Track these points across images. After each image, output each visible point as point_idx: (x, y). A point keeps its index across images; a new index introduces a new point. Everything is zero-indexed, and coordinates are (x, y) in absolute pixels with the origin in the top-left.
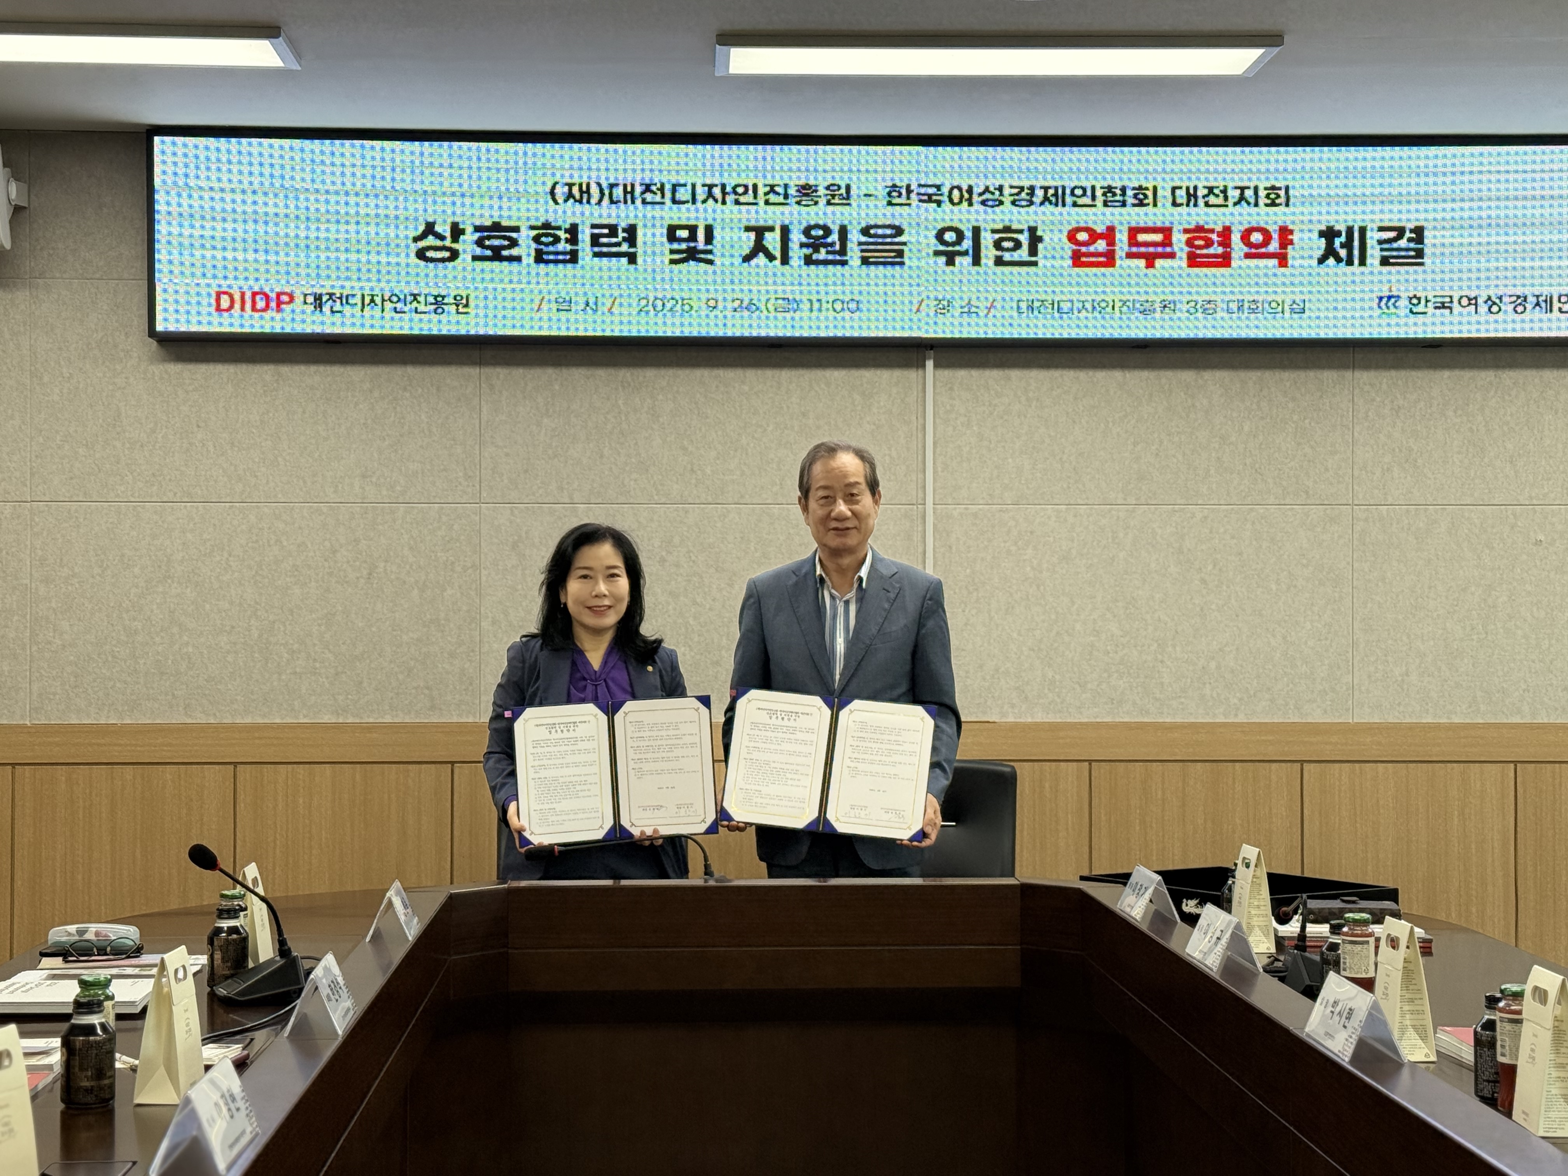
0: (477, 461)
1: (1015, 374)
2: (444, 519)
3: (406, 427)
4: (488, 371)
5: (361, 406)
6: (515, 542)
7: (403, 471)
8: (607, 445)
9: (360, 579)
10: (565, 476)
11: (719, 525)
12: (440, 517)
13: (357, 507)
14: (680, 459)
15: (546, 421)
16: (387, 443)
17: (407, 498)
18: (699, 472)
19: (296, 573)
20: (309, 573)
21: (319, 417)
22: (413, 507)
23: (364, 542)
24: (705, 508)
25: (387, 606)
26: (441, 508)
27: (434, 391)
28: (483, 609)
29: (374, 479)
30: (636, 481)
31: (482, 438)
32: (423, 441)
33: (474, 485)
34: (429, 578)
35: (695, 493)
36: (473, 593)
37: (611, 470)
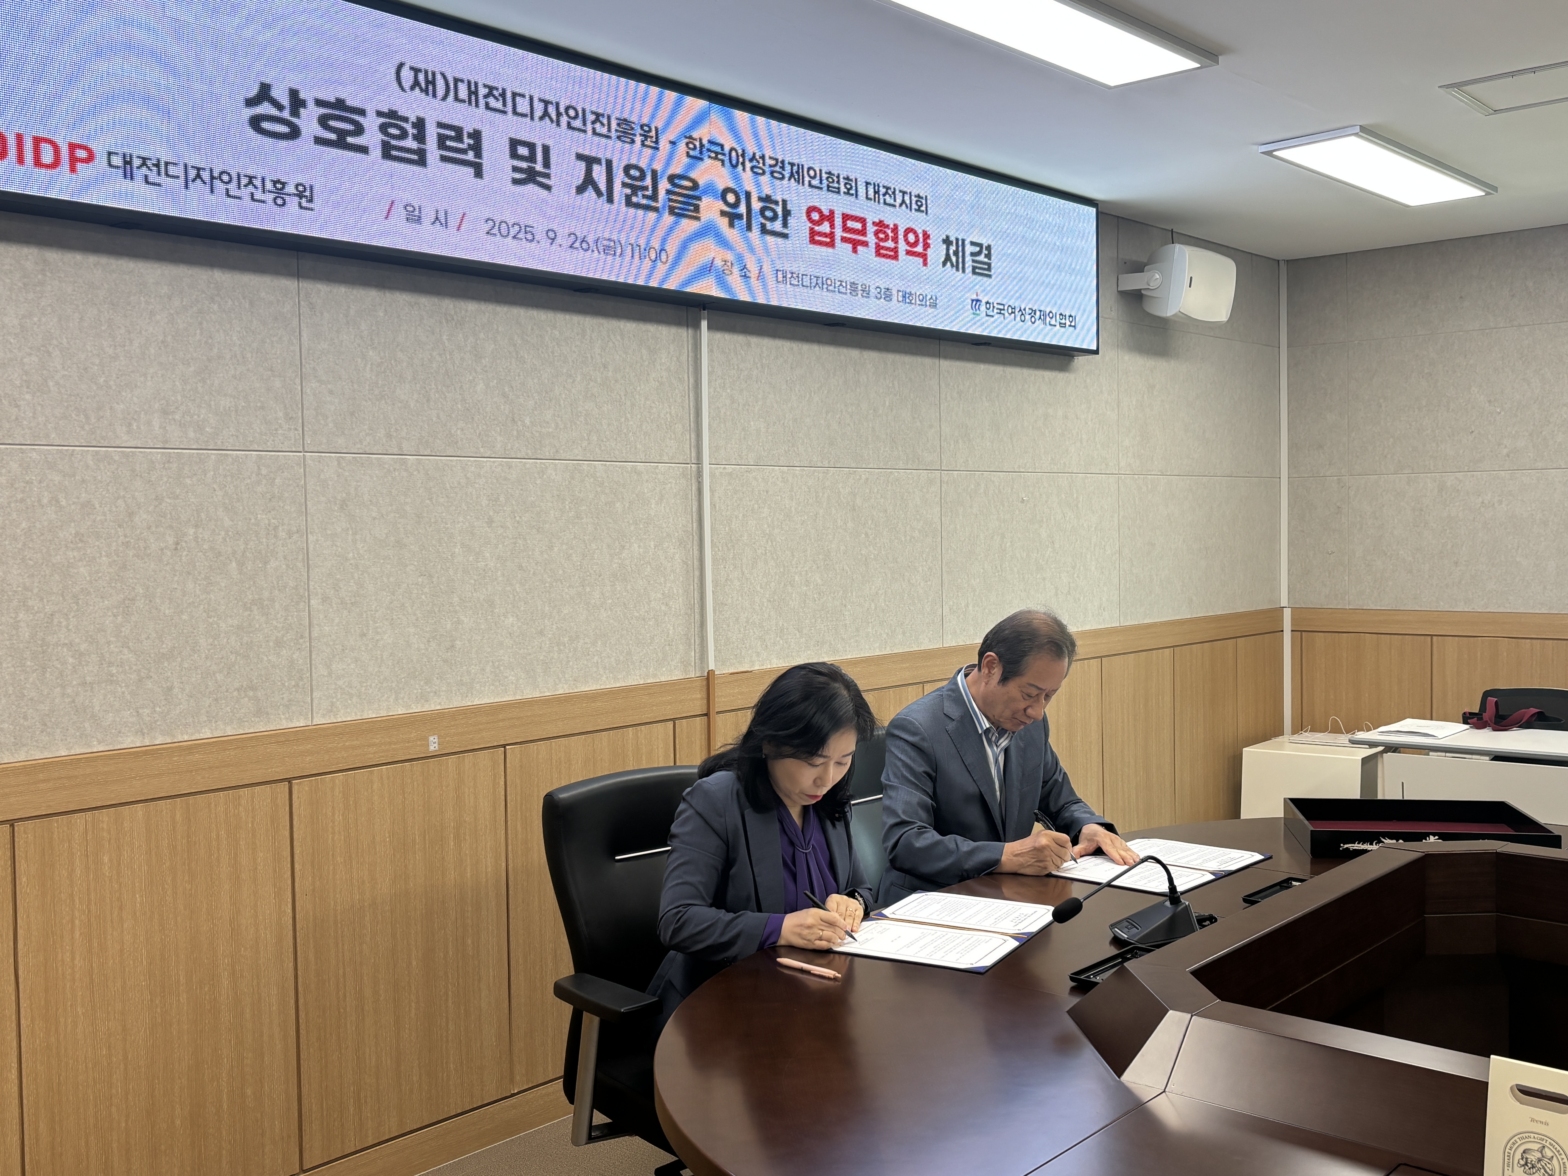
0: (299, 397)
2: (264, 471)
3: (215, 350)
4: (306, 284)
5: (158, 317)
6: (344, 501)
7: (213, 407)
8: (433, 386)
9: (165, 551)
10: (393, 422)
11: (538, 482)
12: (259, 468)
13: (158, 453)
14: (502, 407)
15: (371, 353)
16: (192, 369)
17: (219, 442)
18: (519, 423)
19: (80, 545)
20: (97, 543)
21: (103, 328)
22: (227, 455)
23: (168, 500)
24: (525, 463)
25: (199, 585)
26: (260, 457)
27: (247, 306)
28: (311, 583)
29: (177, 417)
30: (462, 430)
31: (304, 370)
32: (235, 369)
33: (296, 429)
34: (249, 547)
35: (517, 445)
36: (300, 565)
37: (438, 417)
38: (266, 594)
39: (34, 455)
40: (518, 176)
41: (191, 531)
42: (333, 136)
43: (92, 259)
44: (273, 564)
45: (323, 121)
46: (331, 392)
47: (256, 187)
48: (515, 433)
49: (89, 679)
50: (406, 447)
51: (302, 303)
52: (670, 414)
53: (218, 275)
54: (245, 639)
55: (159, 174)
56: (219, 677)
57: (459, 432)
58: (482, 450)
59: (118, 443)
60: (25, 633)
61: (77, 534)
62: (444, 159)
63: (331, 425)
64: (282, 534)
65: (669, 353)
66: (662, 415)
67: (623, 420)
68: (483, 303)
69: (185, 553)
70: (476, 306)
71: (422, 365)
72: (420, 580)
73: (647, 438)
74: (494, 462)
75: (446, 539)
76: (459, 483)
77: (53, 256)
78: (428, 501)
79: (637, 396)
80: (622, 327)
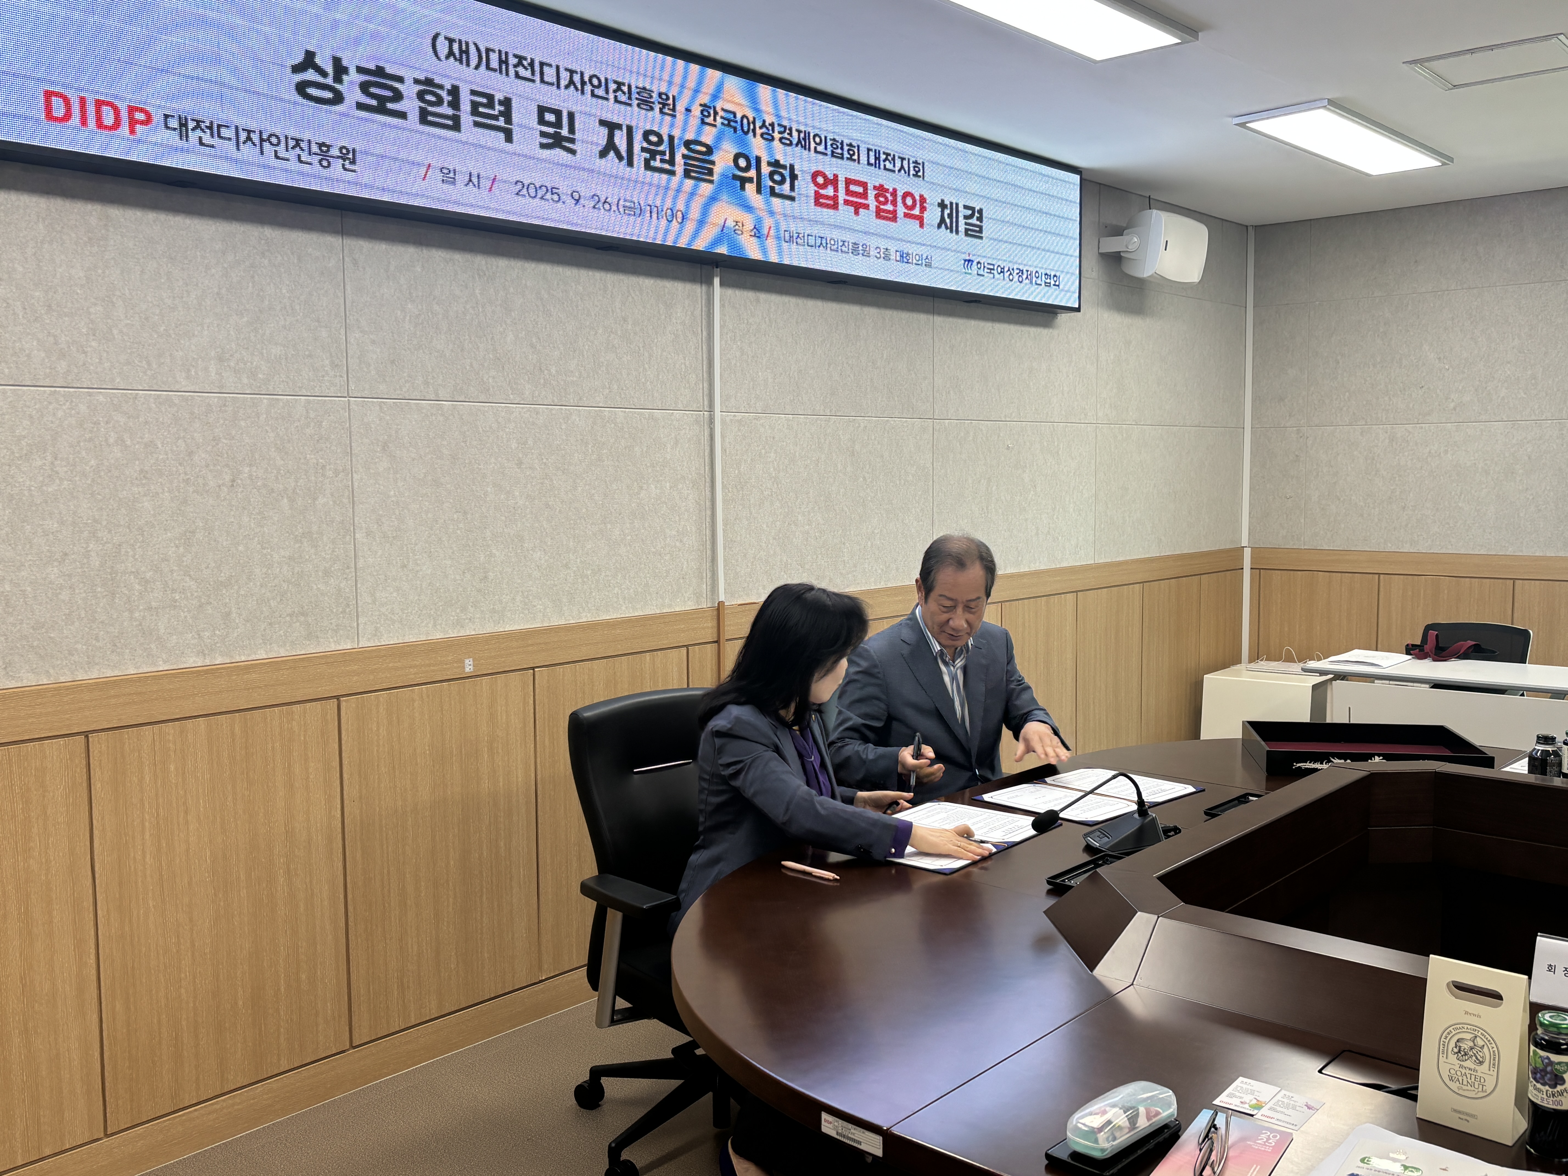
0: (343, 347)
2: (312, 415)
3: (266, 302)
5: (213, 271)
6: (385, 443)
7: (265, 355)
8: (467, 337)
9: (222, 487)
10: (430, 370)
11: (563, 427)
12: (307, 412)
13: (215, 397)
14: (531, 357)
15: (409, 306)
16: (245, 319)
17: (271, 388)
18: (546, 372)
19: (144, 482)
20: (160, 480)
21: (163, 281)
22: (278, 399)
23: (224, 441)
24: (552, 409)
25: (254, 519)
26: (309, 402)
27: (296, 261)
28: (356, 519)
29: (232, 364)
30: (494, 378)
31: (348, 321)
32: (285, 319)
33: (341, 376)
34: (299, 484)
35: (544, 393)
36: (345, 501)
37: (471, 365)
38: (315, 528)
39: (101, 398)
40: (545, 141)
41: (247, 470)
42: (374, 103)
43: (151, 216)
44: (321, 501)
45: (364, 87)
46: (373, 342)
47: (302, 150)
48: (542, 381)
49: (154, 604)
50: (442, 394)
51: (346, 259)
52: (685, 365)
53: (269, 232)
54: (297, 569)
55: (212, 135)
56: (273, 603)
57: (491, 380)
58: (511, 396)
59: (177, 387)
60: (96, 562)
61: (142, 471)
62: (477, 124)
63: (373, 373)
64: (330, 474)
65: (684, 307)
66: (677, 366)
67: (641, 370)
68: (512, 260)
69: (240, 490)
70: (507, 263)
71: (457, 317)
72: (455, 516)
73: (663, 387)
74: (523, 408)
75: (479, 479)
76: (491, 427)
77: (115, 212)
78: (463, 444)
79: (654, 348)
80: (641, 282)
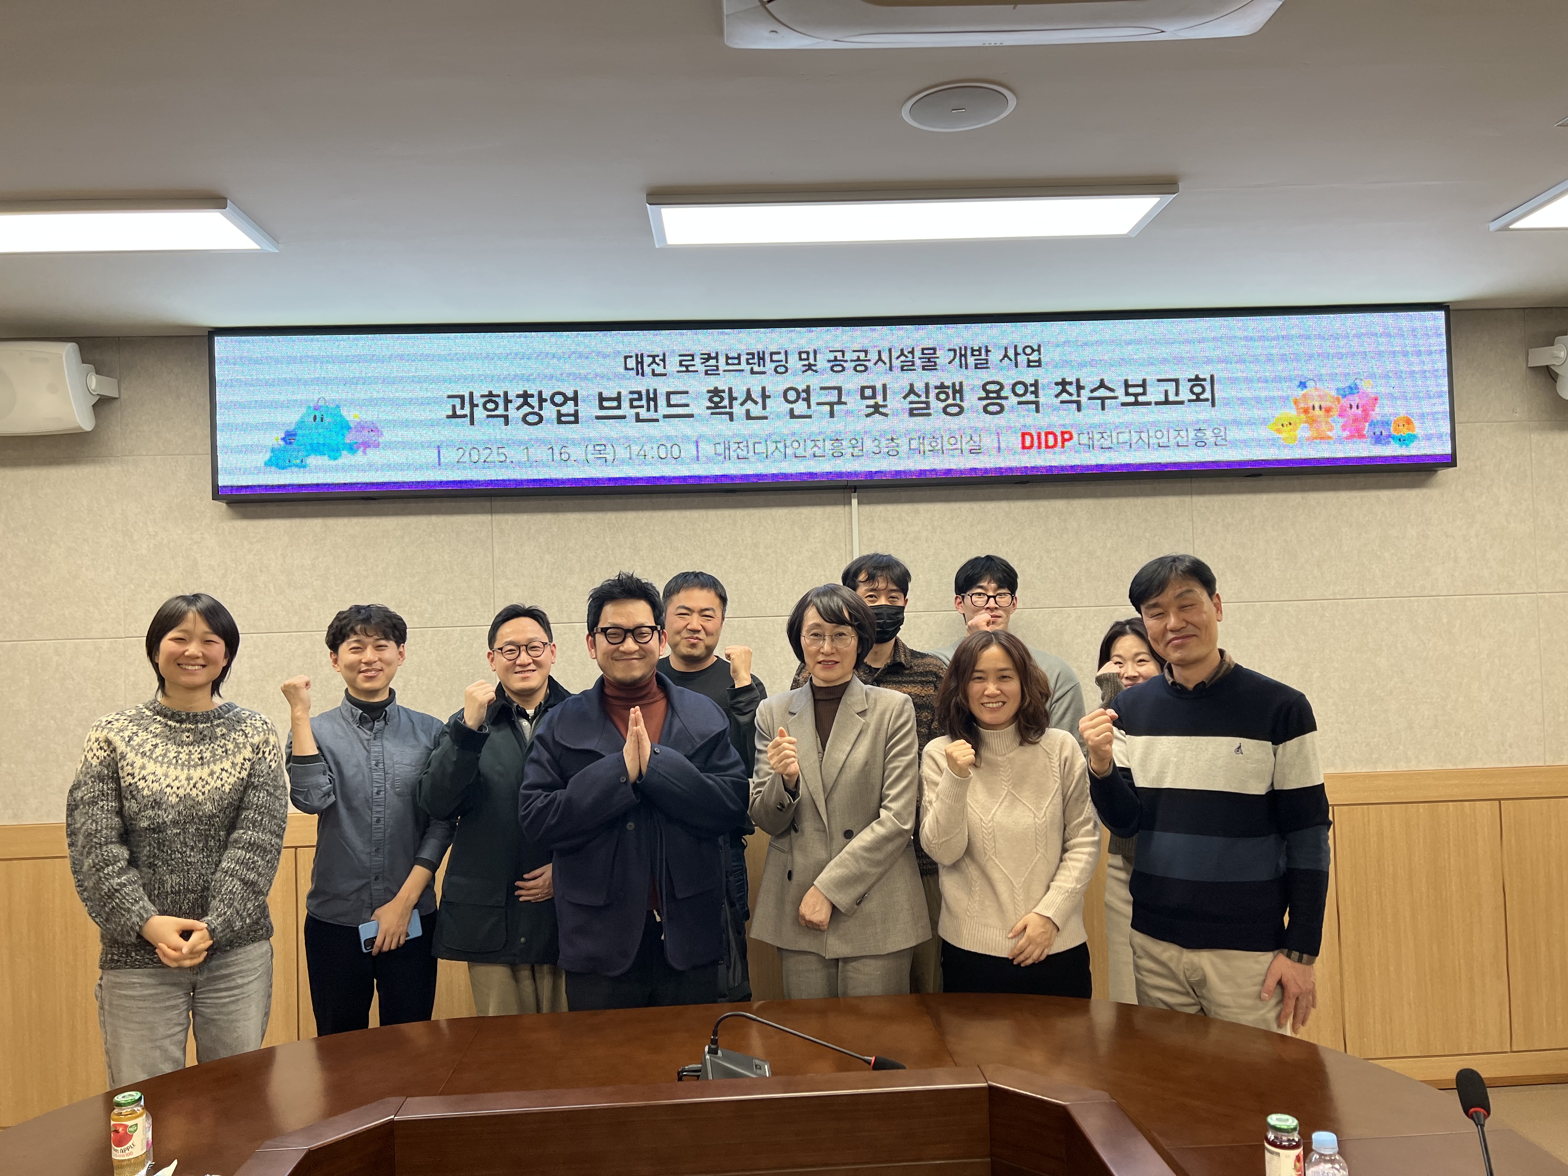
1: (923, 507)
3: (432, 566)
4: (497, 518)
5: (394, 550)
10: (564, 601)
12: (463, 638)
15: (547, 557)
16: (416, 579)
21: (360, 560)
27: (455, 536)
29: (406, 609)
31: (495, 572)
32: (446, 576)
43: (355, 520)
46: (516, 585)
51: (494, 529)
52: (825, 575)
53: (434, 519)
66: (816, 578)
67: (774, 584)
68: (640, 512)
70: (635, 515)
71: (589, 560)
77: (331, 522)
79: (789, 565)
80: (773, 513)
